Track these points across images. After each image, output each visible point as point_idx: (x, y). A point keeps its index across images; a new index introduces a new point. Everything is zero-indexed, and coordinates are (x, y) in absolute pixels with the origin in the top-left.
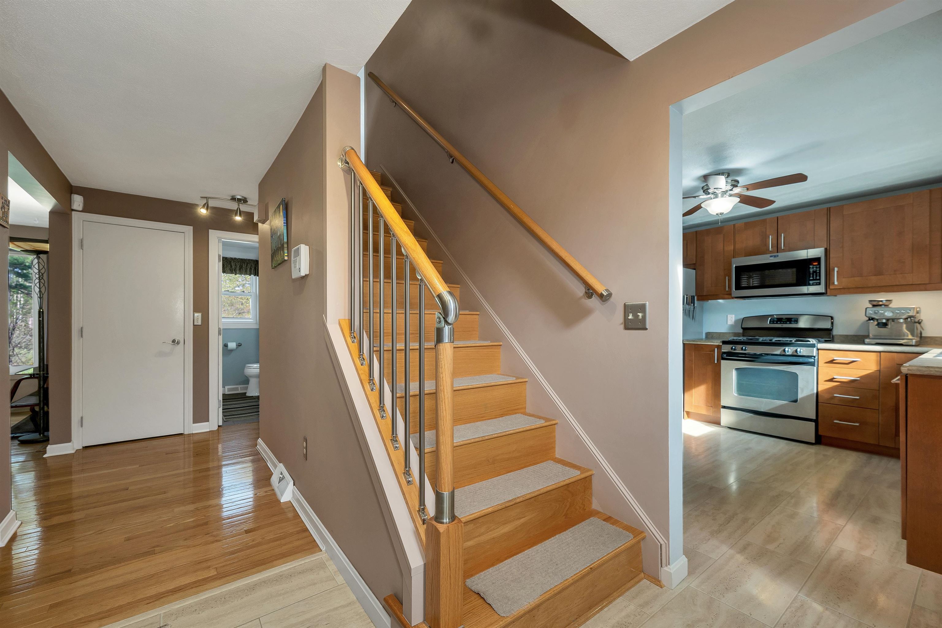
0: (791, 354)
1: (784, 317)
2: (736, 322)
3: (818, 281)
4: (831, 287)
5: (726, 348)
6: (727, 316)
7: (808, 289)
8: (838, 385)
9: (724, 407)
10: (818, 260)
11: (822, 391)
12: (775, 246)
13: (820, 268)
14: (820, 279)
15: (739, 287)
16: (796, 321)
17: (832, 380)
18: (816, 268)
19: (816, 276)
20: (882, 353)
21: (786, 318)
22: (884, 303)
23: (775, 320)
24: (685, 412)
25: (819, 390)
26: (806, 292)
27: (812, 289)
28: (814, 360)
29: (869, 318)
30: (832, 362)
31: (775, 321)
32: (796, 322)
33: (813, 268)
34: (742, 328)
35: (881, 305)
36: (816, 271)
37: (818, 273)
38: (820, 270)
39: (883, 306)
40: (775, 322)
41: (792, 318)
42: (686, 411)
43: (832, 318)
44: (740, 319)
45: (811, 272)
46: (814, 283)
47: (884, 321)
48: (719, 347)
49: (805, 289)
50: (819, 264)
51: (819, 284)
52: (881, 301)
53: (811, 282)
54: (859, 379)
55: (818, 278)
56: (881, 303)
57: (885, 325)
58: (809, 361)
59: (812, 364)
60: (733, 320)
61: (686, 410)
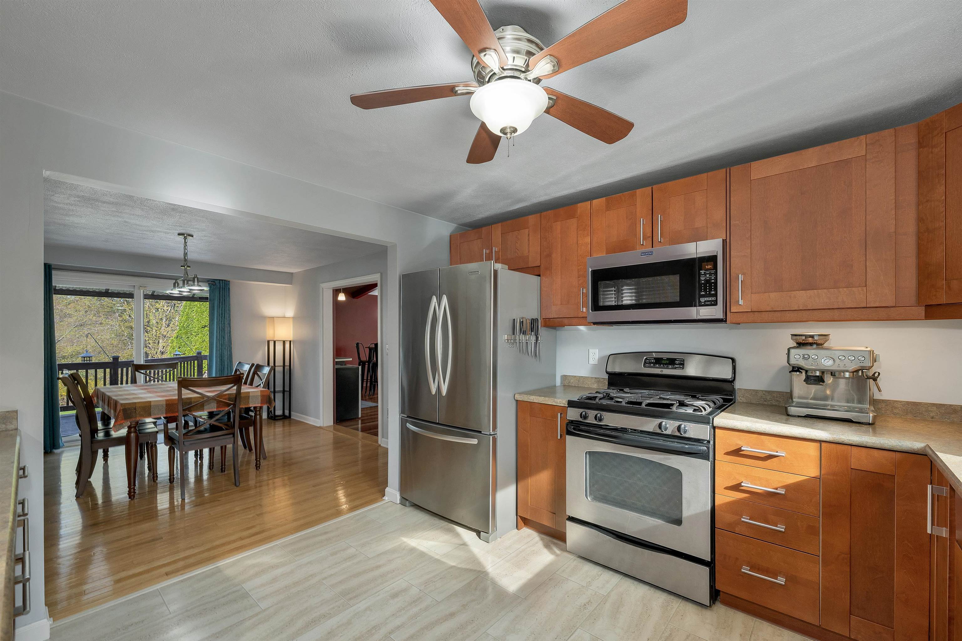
0: (670, 433)
1: (665, 356)
2: (600, 359)
3: (714, 299)
4: (734, 309)
5: (573, 414)
6: (589, 350)
7: (698, 312)
8: (745, 498)
9: (572, 519)
10: (713, 259)
11: (721, 505)
12: (649, 237)
13: (716, 274)
14: (716, 295)
15: (596, 307)
16: (682, 364)
17: (737, 488)
18: (710, 274)
19: (710, 290)
20: (823, 444)
21: (668, 359)
22: (816, 340)
23: (652, 361)
24: (518, 517)
25: (717, 503)
26: (695, 317)
27: (705, 312)
28: (708, 448)
29: (793, 367)
30: (737, 452)
31: (652, 363)
32: (681, 366)
33: (705, 274)
34: (607, 372)
35: (811, 344)
36: (710, 279)
37: (713, 283)
38: (716, 279)
39: (815, 346)
40: (652, 365)
41: (675, 359)
42: (520, 516)
43: (733, 360)
44: (604, 357)
45: (703, 282)
46: (708, 301)
47: (818, 374)
48: (563, 411)
49: (694, 312)
50: (715, 267)
51: (715, 303)
52: (812, 337)
53: (703, 300)
54: (782, 492)
55: (713, 292)
56: (810, 340)
57: (820, 380)
58: (700, 450)
59: (704, 456)
60: (597, 357)
61: (519, 514)
